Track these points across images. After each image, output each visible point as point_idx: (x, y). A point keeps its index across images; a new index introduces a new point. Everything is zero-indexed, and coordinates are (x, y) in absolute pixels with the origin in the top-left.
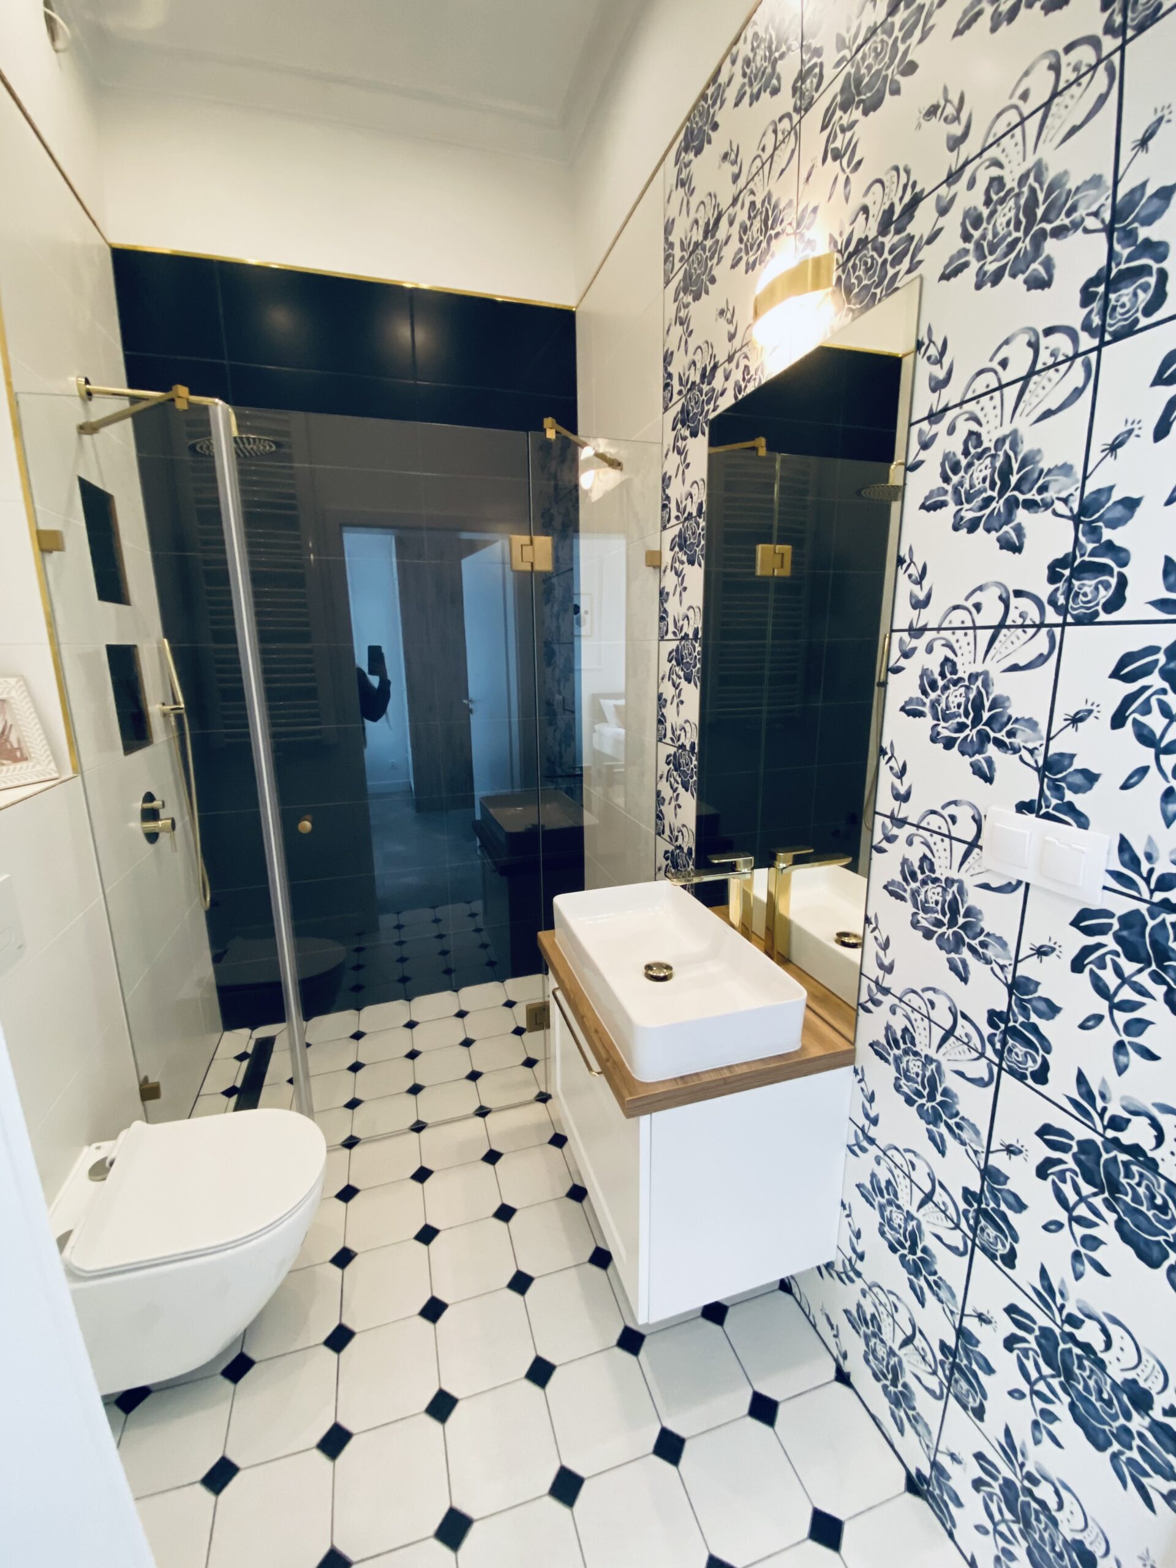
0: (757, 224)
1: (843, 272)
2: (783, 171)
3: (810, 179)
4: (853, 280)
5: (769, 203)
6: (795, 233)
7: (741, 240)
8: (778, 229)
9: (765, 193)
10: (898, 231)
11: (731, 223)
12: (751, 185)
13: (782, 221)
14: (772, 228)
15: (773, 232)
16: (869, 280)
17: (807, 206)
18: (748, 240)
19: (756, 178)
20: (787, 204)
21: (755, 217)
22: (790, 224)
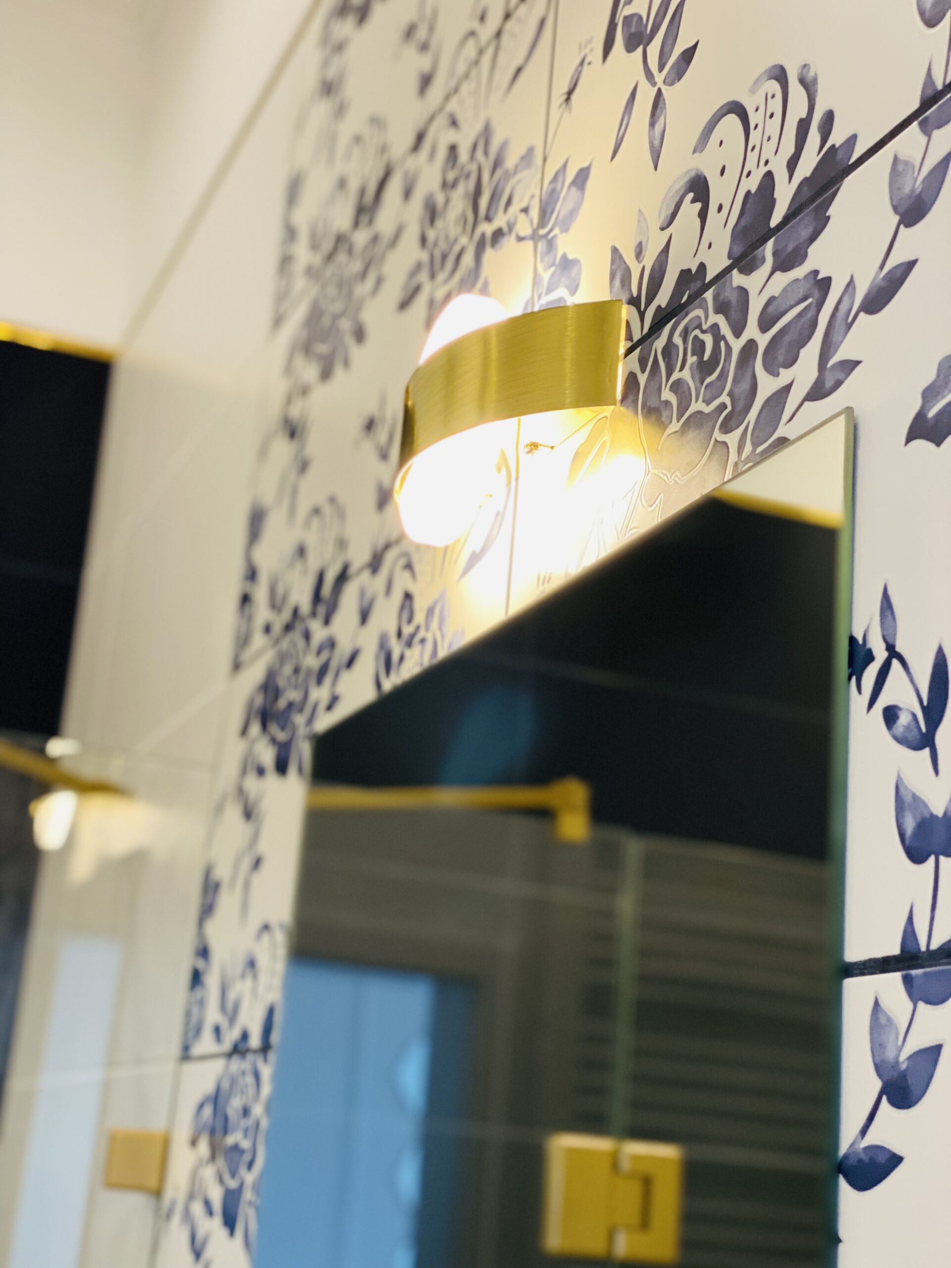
0: (458, 203)
1: (643, 362)
2: (519, 71)
3: (574, 97)
4: (667, 395)
5: (486, 153)
6: (534, 237)
7: (423, 240)
8: (500, 221)
9: (479, 127)
10: (784, 263)
11: (407, 193)
12: (453, 106)
13: (509, 203)
14: (488, 219)
15: (487, 229)
16: (708, 402)
17: (565, 165)
18: (436, 244)
19: (465, 88)
20: (523, 158)
21: (454, 185)
22: (525, 210)
